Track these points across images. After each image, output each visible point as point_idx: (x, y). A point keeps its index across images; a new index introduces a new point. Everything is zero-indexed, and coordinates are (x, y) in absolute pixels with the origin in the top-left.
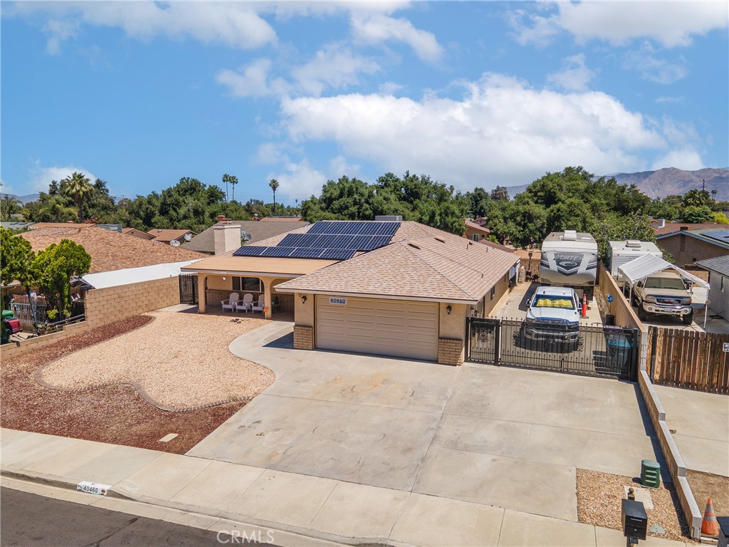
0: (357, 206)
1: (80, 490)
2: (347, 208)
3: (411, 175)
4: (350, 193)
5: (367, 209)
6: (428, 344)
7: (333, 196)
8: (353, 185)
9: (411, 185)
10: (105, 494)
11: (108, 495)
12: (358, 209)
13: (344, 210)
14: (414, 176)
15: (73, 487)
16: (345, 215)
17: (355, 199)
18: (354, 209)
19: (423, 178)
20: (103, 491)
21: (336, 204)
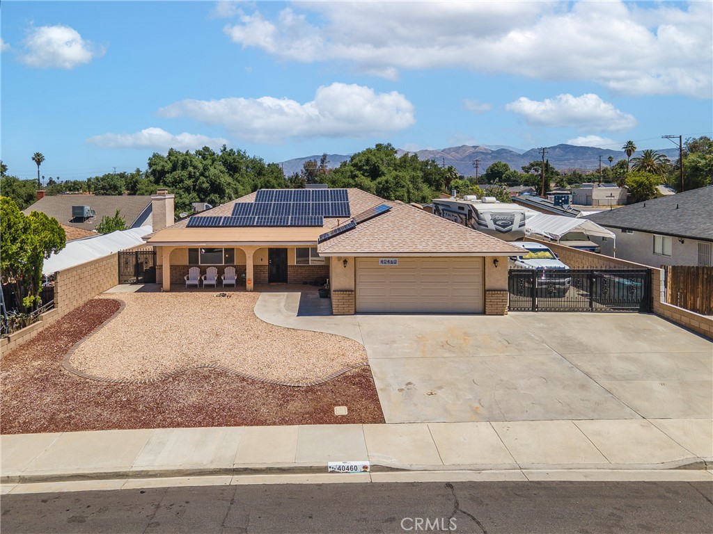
0: (192, 180)
1: (332, 472)
2: (182, 181)
3: (228, 150)
4: (184, 166)
5: (203, 183)
6: (473, 297)
7: (166, 169)
8: (188, 157)
9: (230, 159)
10: (368, 470)
11: (372, 471)
12: (193, 182)
13: (179, 183)
14: (231, 150)
15: (324, 470)
16: (180, 189)
17: (190, 172)
18: (189, 182)
19: (239, 152)
20: (365, 467)
21: (169, 178)
